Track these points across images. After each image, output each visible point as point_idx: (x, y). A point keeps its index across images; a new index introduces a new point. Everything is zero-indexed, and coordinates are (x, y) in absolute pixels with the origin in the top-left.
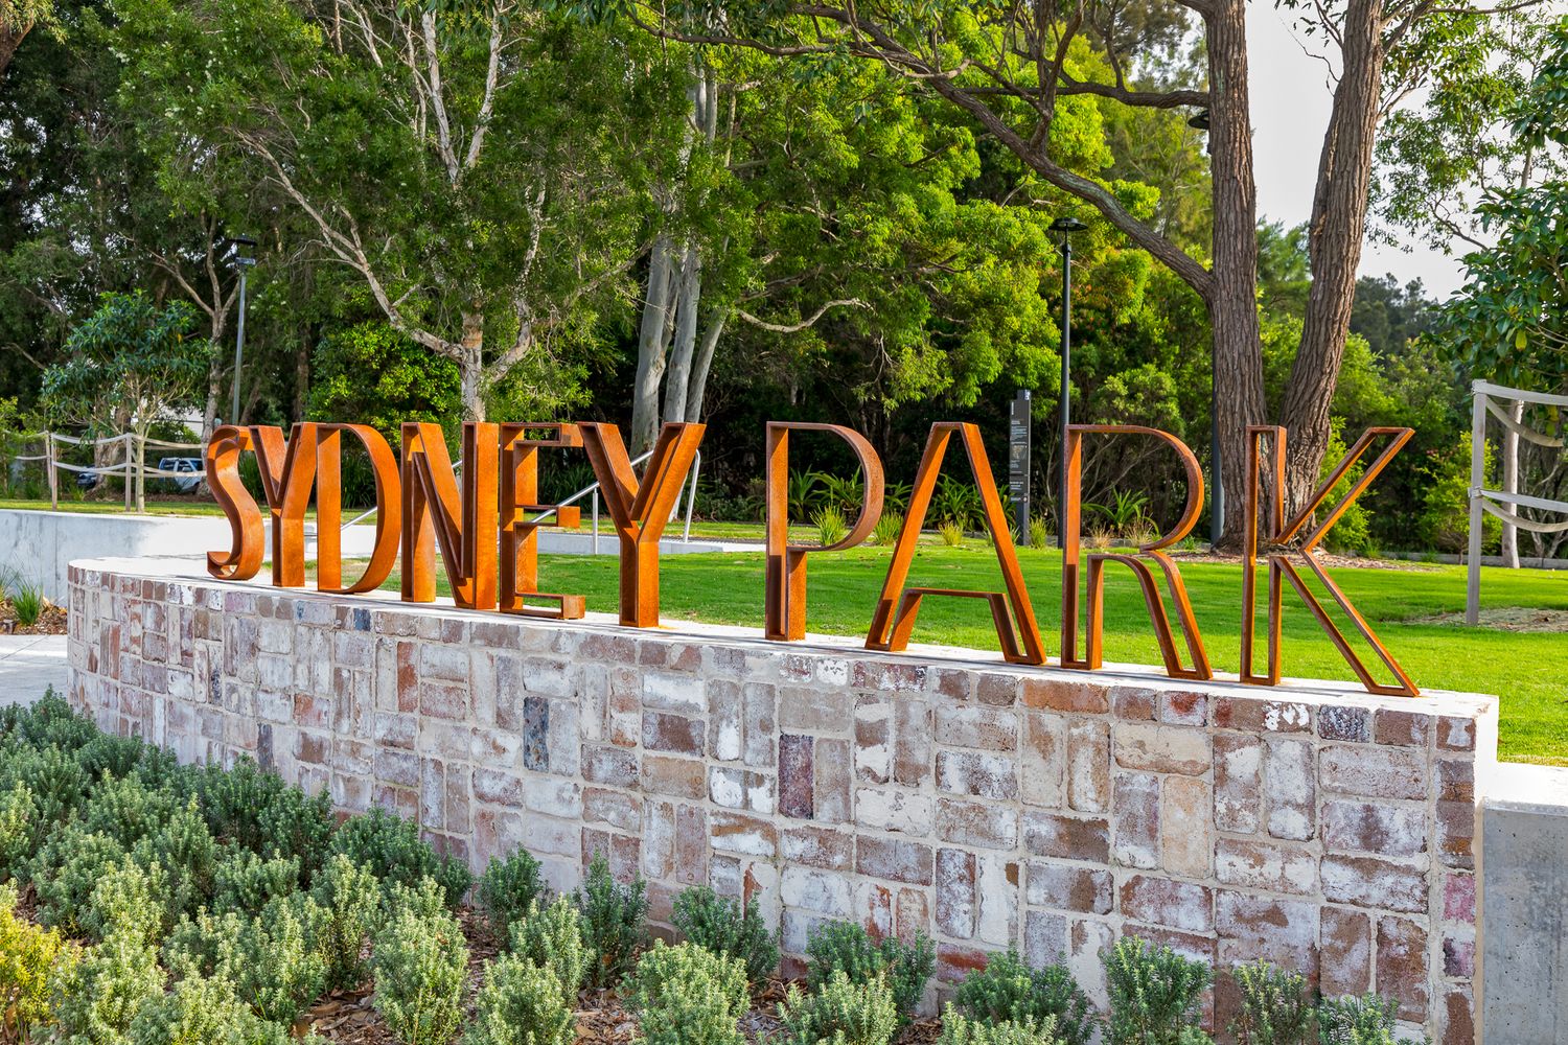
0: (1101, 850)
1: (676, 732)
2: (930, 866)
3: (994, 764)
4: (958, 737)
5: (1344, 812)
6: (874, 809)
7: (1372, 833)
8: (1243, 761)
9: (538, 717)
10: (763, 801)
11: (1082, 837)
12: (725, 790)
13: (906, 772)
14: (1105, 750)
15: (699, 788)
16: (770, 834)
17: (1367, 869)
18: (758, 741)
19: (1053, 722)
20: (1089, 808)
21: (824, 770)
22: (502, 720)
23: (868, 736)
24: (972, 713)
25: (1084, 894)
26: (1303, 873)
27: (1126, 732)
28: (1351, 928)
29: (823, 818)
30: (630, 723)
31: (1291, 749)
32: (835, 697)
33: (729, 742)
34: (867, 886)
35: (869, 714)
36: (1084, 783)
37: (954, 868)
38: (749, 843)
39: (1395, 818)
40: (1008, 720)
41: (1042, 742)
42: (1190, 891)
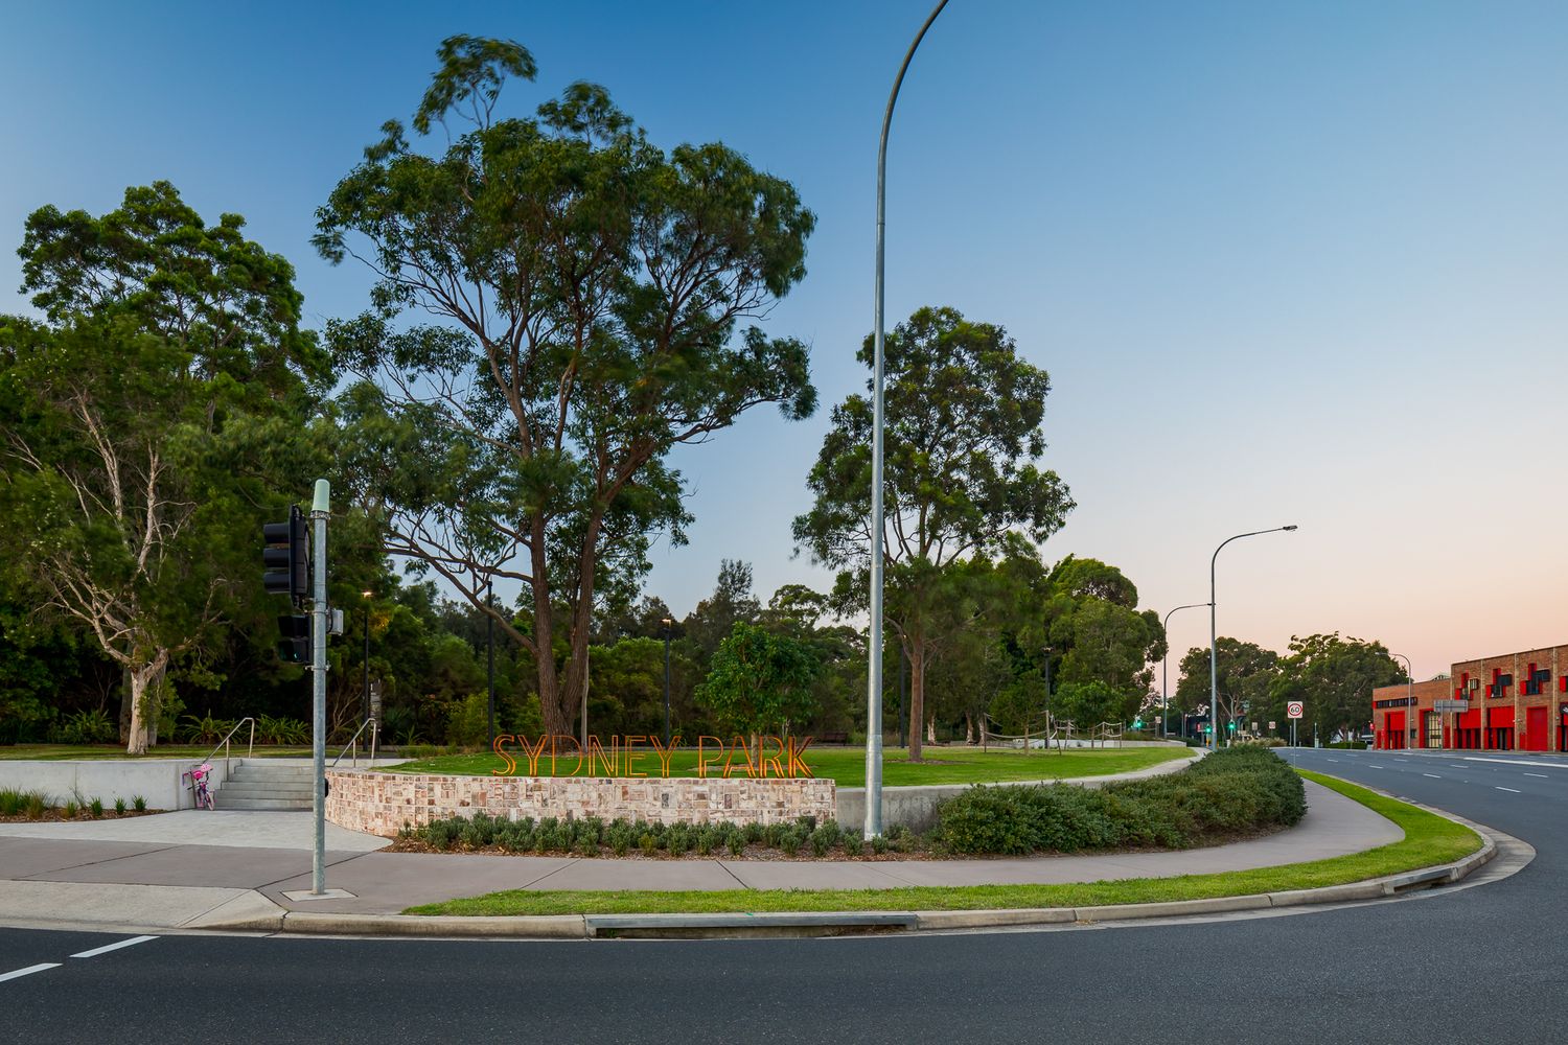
0: (783, 806)
1: (702, 796)
2: (754, 813)
3: (765, 794)
4: (759, 791)
5: (819, 795)
6: (744, 805)
7: (822, 798)
8: (805, 789)
9: (666, 797)
10: (721, 807)
11: (780, 804)
12: (713, 806)
13: (750, 798)
14: (784, 790)
15: (707, 806)
16: (723, 812)
18: (720, 796)
19: (775, 786)
20: (781, 800)
21: (734, 800)
22: (655, 799)
23: (742, 793)
24: (762, 786)
25: (781, 813)
26: (813, 805)
27: (787, 787)
28: (820, 812)
29: (734, 808)
30: (690, 796)
31: (811, 786)
32: (736, 787)
33: (714, 797)
34: (743, 819)
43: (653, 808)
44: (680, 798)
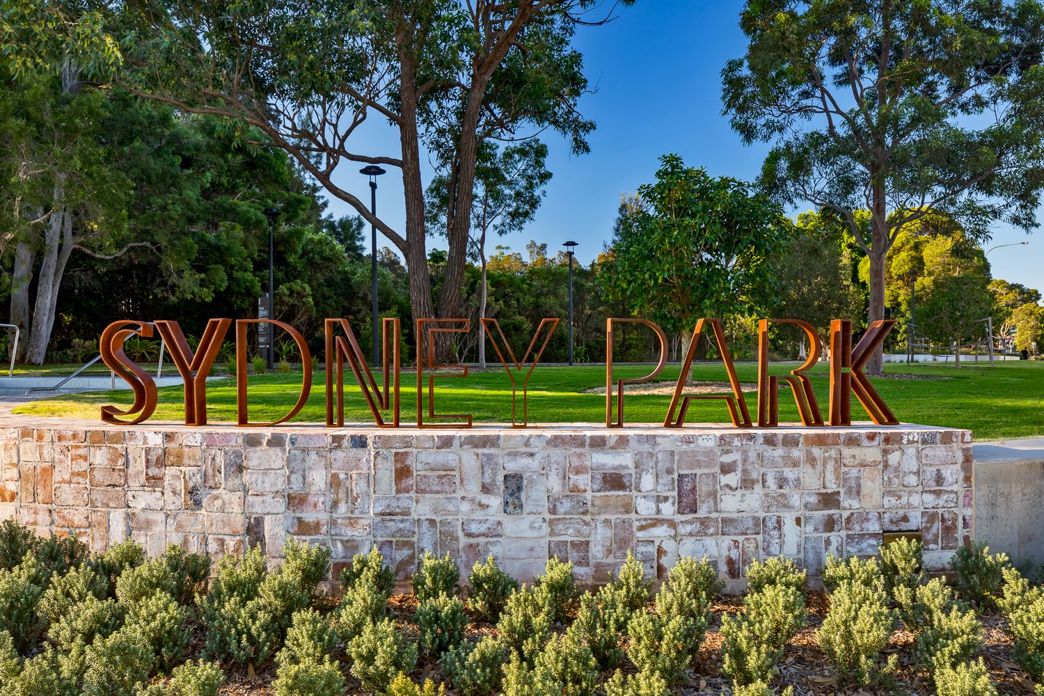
0: (837, 504)
1: (614, 481)
2: (759, 525)
3: (790, 474)
4: (773, 463)
5: (930, 472)
6: (730, 504)
7: (939, 479)
8: (894, 458)
9: (514, 485)
10: (668, 509)
11: (829, 500)
12: (645, 508)
13: (747, 483)
14: (839, 461)
15: (628, 508)
16: (672, 524)
17: (938, 493)
18: (665, 479)
19: (816, 451)
20: (832, 487)
21: (703, 488)
22: (486, 489)
23: (726, 469)
24: (779, 452)
25: (830, 525)
26: (915, 500)
27: (847, 452)
28: (932, 518)
29: (702, 512)
30: (583, 480)
31: (911, 451)
32: (709, 453)
33: (647, 482)
34: (726, 541)
35: (727, 459)
36: (830, 476)
37: (771, 524)
38: (661, 531)
39: (947, 473)
40: (797, 453)
41: (812, 460)
42: (873, 515)
43: (479, 515)
44: (555, 484)
